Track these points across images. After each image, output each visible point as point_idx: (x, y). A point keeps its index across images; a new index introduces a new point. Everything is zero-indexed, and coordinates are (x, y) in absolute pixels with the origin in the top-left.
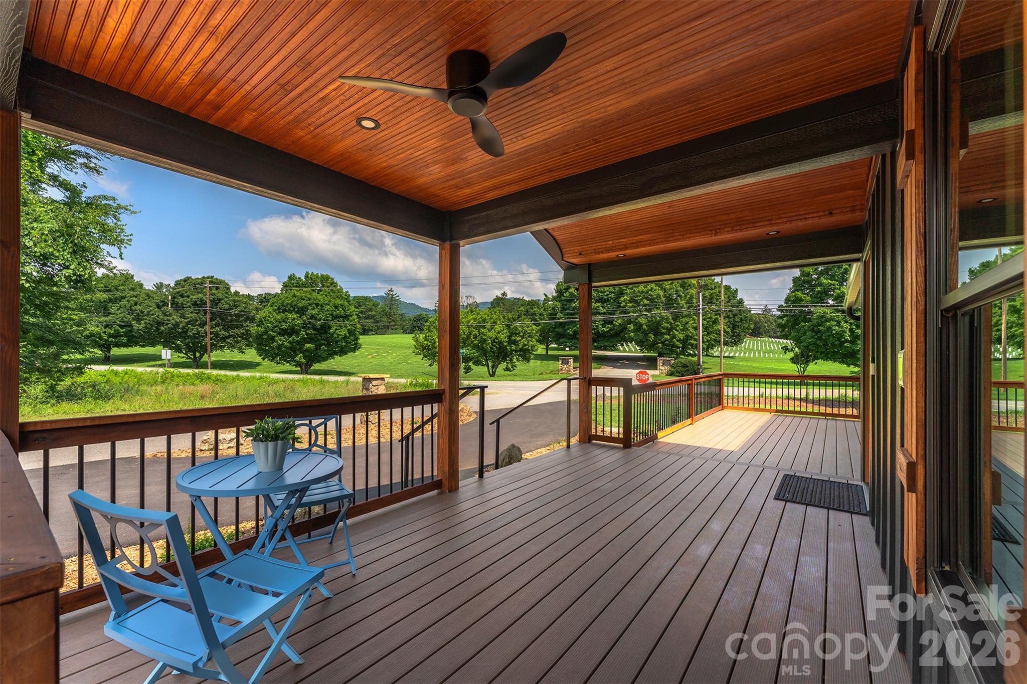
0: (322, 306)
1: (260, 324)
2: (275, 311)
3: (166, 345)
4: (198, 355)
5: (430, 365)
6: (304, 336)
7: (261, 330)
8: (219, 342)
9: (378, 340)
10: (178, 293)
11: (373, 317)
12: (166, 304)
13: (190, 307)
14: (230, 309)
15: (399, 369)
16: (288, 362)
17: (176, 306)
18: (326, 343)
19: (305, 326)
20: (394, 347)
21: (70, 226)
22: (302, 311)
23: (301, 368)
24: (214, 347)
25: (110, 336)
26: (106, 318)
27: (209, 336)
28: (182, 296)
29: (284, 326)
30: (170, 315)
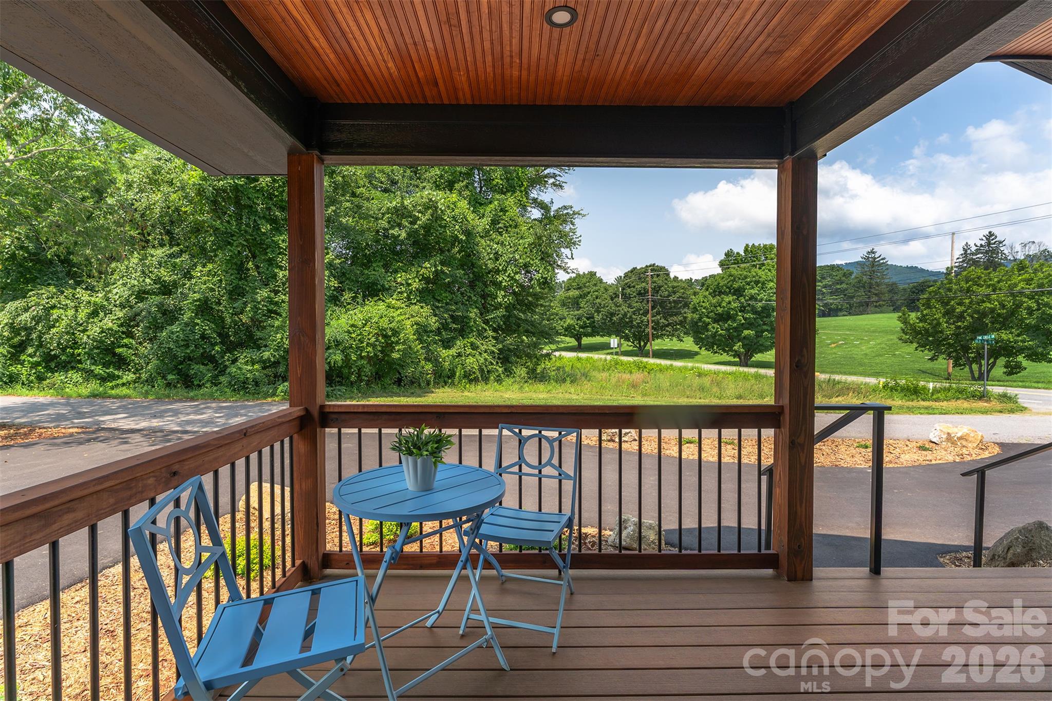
0: (763, 284)
1: (695, 310)
2: (710, 294)
3: (618, 333)
4: (642, 344)
5: (932, 359)
6: (741, 321)
7: (696, 316)
8: (660, 331)
9: (849, 323)
10: (626, 284)
11: (843, 291)
12: (617, 296)
13: (635, 297)
14: (669, 296)
15: (877, 364)
16: (724, 351)
17: (626, 297)
18: (769, 329)
19: (743, 309)
20: (874, 332)
21: (540, 238)
22: (738, 292)
23: (740, 359)
24: (655, 337)
25: (581, 327)
26: (578, 312)
27: (651, 325)
28: (629, 287)
29: (720, 310)
30: (620, 306)
